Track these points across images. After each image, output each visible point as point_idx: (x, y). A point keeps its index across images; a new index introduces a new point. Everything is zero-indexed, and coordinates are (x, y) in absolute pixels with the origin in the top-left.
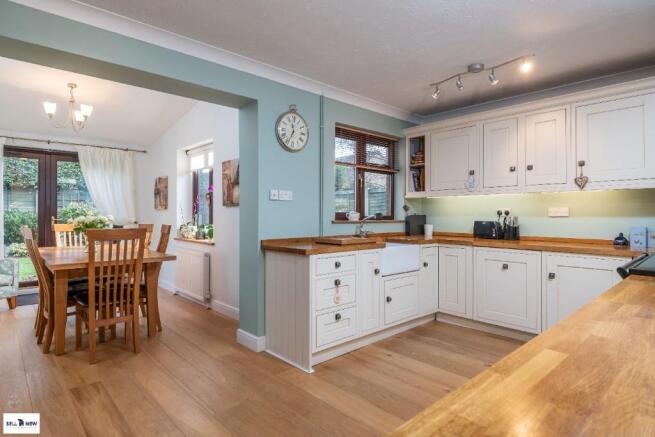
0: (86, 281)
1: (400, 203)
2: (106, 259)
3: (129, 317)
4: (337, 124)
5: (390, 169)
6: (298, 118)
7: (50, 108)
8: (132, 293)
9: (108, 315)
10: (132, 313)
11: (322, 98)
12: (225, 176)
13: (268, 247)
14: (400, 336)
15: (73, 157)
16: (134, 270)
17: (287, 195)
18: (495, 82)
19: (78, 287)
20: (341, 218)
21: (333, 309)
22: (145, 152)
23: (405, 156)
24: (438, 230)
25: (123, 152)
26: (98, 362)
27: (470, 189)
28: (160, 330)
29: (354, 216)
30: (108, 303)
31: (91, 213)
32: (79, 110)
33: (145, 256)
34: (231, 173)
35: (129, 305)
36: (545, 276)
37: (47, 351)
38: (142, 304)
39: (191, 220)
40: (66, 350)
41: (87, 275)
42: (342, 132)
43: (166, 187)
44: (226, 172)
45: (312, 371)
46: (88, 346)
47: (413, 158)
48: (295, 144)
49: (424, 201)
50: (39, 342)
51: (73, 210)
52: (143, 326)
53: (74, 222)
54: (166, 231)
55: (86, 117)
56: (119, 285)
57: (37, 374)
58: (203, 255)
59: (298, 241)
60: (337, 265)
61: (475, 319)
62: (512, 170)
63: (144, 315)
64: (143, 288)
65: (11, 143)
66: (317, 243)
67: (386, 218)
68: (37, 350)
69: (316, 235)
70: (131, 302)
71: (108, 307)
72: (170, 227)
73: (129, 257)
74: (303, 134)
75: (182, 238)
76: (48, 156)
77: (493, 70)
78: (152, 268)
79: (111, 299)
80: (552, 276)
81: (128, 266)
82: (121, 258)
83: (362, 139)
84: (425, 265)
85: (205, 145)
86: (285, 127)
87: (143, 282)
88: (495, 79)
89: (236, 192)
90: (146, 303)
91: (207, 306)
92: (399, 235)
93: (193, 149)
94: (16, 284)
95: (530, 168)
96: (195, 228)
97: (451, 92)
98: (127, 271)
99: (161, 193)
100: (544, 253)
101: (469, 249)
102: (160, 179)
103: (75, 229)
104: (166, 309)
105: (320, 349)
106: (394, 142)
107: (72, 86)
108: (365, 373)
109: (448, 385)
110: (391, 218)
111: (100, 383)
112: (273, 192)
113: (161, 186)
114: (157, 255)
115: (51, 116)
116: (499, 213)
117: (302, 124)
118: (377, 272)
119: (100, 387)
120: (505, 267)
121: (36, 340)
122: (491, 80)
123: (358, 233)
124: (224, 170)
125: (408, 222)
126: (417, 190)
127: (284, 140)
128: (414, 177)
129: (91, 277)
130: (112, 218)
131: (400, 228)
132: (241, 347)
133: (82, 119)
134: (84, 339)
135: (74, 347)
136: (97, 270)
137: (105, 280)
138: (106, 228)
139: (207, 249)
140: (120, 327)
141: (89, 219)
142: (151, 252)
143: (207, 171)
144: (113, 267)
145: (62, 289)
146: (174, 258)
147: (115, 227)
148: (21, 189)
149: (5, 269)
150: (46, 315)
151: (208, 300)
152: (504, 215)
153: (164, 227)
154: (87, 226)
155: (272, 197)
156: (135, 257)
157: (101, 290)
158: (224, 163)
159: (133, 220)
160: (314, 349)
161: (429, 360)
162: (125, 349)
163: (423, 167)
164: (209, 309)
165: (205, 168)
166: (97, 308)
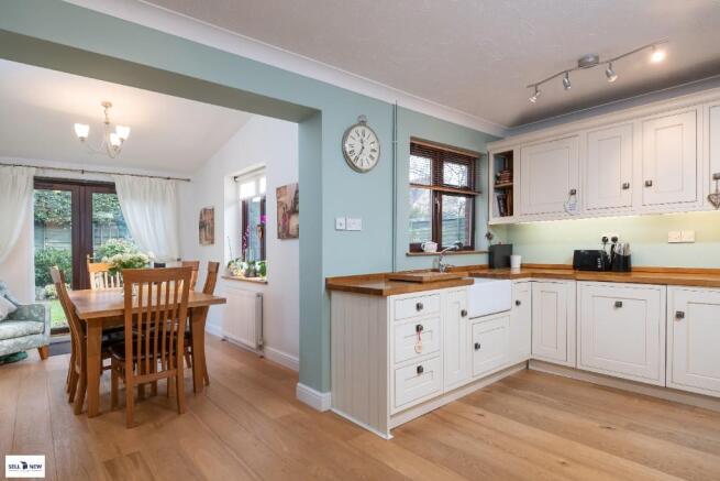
0: (123, 329)
1: (482, 230)
2: (145, 304)
3: (173, 371)
4: (412, 138)
5: (470, 191)
6: (367, 132)
7: (82, 131)
8: (175, 342)
9: (148, 370)
10: (176, 366)
11: (395, 108)
12: (280, 204)
13: (333, 286)
14: (489, 389)
15: (110, 188)
16: (177, 316)
17: (356, 224)
18: (613, 79)
19: (113, 336)
20: (416, 249)
21: (415, 361)
22: (188, 180)
23: (488, 175)
24: (526, 262)
25: (164, 181)
26: (136, 425)
27: (570, 212)
28: (208, 384)
29: (431, 247)
30: (148, 355)
31: (127, 250)
32: (115, 132)
33: (190, 300)
34: (288, 200)
35: (171, 357)
36: (672, 315)
37: (79, 412)
38: (187, 354)
39: (240, 255)
40: (101, 410)
41: (124, 322)
42: (418, 148)
43: (213, 219)
44: (282, 199)
45: (390, 437)
46: (124, 406)
47: (497, 178)
48: (365, 164)
49: (509, 228)
50: (71, 400)
51: (112, 248)
52: (187, 379)
53: (109, 261)
54: (214, 269)
55: (122, 140)
56: (160, 333)
57: (66, 442)
58: (254, 294)
59: (368, 278)
60: (419, 307)
61: (579, 367)
62: (626, 187)
63: (189, 366)
64: (189, 336)
65: (41, 174)
66: (391, 280)
67: (466, 248)
68: (68, 410)
69: (388, 270)
70: (175, 354)
71: (147, 361)
72: (218, 264)
73: (171, 301)
74: (373, 150)
75: (230, 276)
76: (82, 188)
77: (610, 62)
78: (198, 313)
79: (152, 351)
80: (680, 315)
81: (171, 312)
82: (163, 302)
83: (438, 156)
84: (518, 303)
85: (256, 170)
86: (353, 143)
87: (188, 329)
88: (614, 74)
89: (294, 221)
90: (192, 353)
91: (260, 353)
92: (482, 268)
93: (242, 175)
94: (48, 332)
95: (648, 185)
96: (245, 265)
97: (555, 93)
98: (170, 317)
99: (207, 226)
100: (669, 288)
101: (571, 284)
102: (205, 210)
103: (110, 270)
104: (214, 358)
105: (399, 409)
106: (475, 159)
107: (107, 105)
108: (455, 439)
109: (561, 455)
110: (471, 248)
111: (139, 453)
112: (340, 220)
113: (207, 218)
114: (204, 298)
115: (82, 139)
116: (605, 240)
117: (372, 138)
118: (463, 313)
119: (138, 458)
120: (619, 305)
121: (67, 397)
122: (608, 75)
123: (437, 267)
124: (278, 198)
125: (491, 252)
126: (502, 215)
127: (352, 158)
128: (499, 199)
129: (128, 324)
130: (152, 255)
131: (482, 260)
132: (302, 405)
133: (118, 143)
134: (120, 396)
135: (109, 406)
136: (135, 317)
137: (144, 327)
138: (147, 266)
139: (259, 289)
140: (162, 382)
141: (126, 257)
142: (197, 295)
143: (258, 200)
144: (154, 313)
145: (95, 339)
146: (223, 301)
147: (156, 265)
148: (56, 225)
149: (36, 315)
150: (78, 370)
151: (261, 347)
152: (610, 241)
153: (211, 264)
154: (124, 265)
155: (338, 227)
156: (179, 301)
157: (139, 340)
158: (278, 189)
159: (176, 257)
160: (392, 410)
161: (532, 421)
162: (167, 408)
163: (511, 188)
164: (262, 357)
165: (256, 196)
166: (135, 361)
